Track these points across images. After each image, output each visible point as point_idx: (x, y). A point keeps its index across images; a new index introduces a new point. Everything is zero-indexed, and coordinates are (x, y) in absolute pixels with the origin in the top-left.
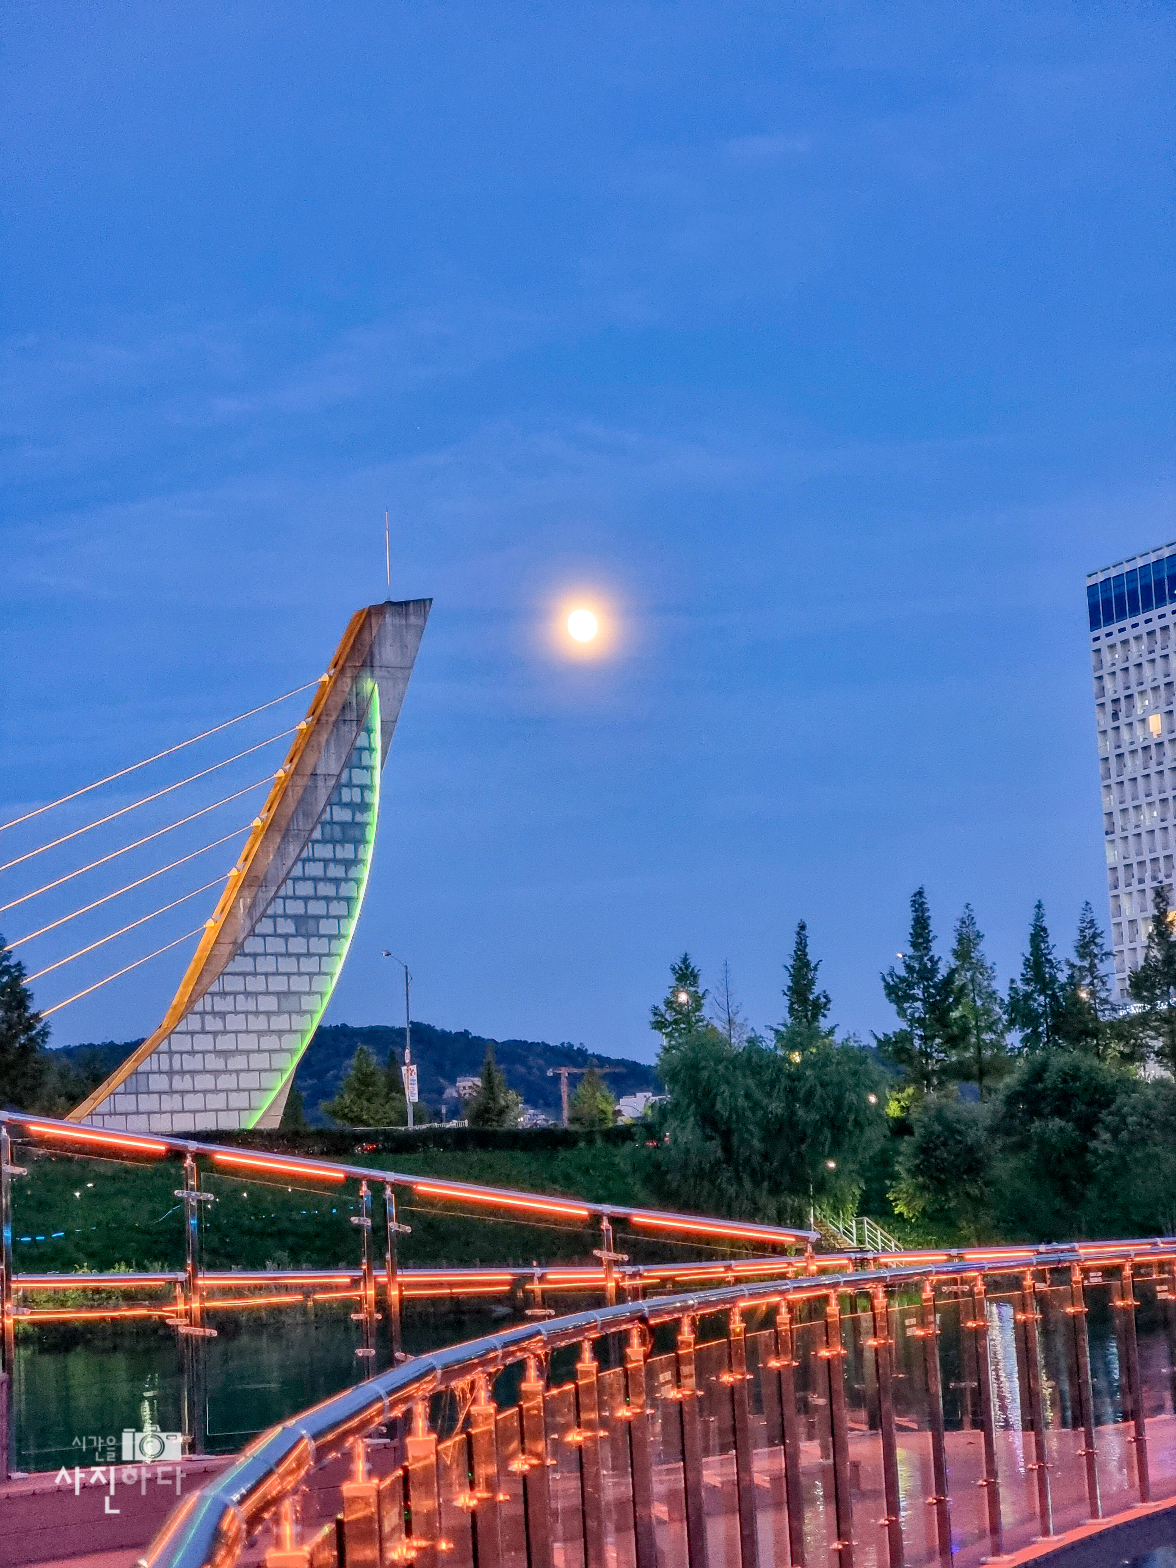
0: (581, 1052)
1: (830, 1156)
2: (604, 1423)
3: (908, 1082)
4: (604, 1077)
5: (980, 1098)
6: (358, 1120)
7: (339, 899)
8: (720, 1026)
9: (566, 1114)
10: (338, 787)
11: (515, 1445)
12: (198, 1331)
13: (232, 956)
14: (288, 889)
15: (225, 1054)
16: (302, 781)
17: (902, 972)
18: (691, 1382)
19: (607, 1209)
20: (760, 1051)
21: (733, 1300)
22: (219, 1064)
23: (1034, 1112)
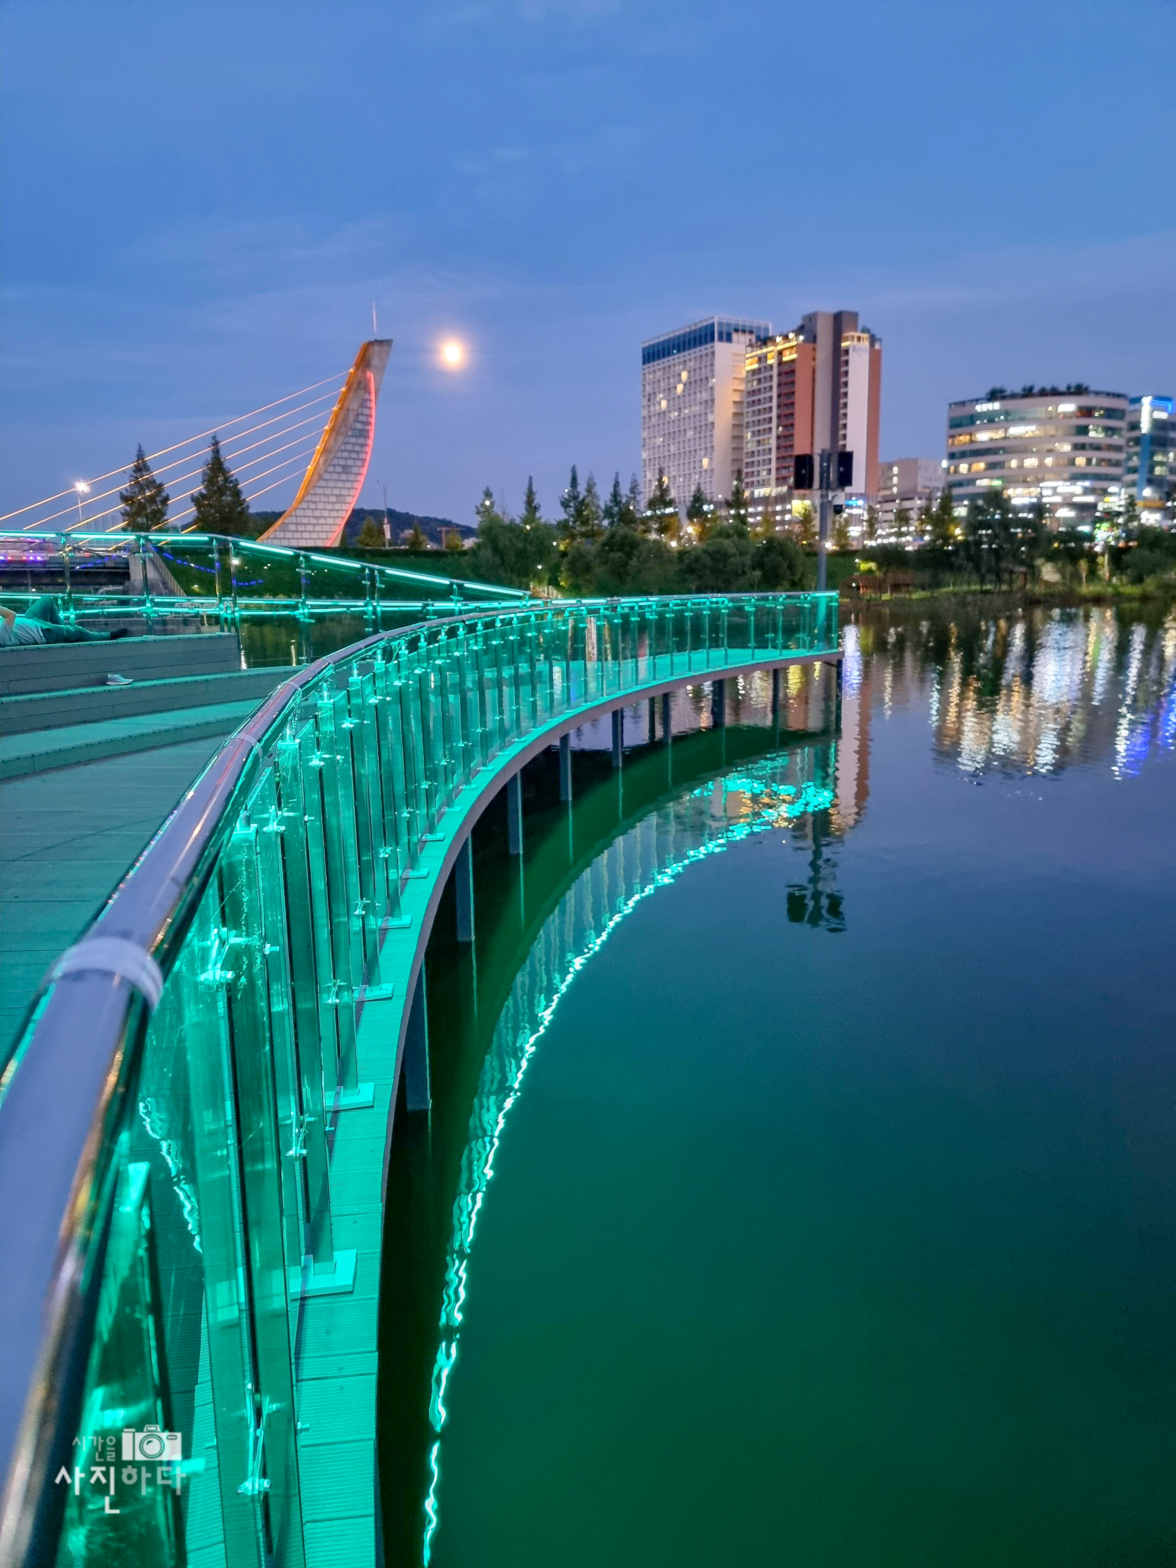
0: (450, 522)
1: (539, 563)
2: (449, 657)
3: (568, 537)
4: (459, 531)
5: (592, 545)
6: (367, 545)
7: (359, 459)
8: (500, 514)
9: (444, 545)
10: (358, 415)
11: (416, 664)
12: (308, 620)
13: (318, 481)
14: (339, 455)
15: (317, 518)
16: (344, 412)
17: (567, 497)
18: (481, 643)
19: (455, 581)
20: (515, 525)
21: (497, 616)
22: (315, 521)
23: (611, 550)
